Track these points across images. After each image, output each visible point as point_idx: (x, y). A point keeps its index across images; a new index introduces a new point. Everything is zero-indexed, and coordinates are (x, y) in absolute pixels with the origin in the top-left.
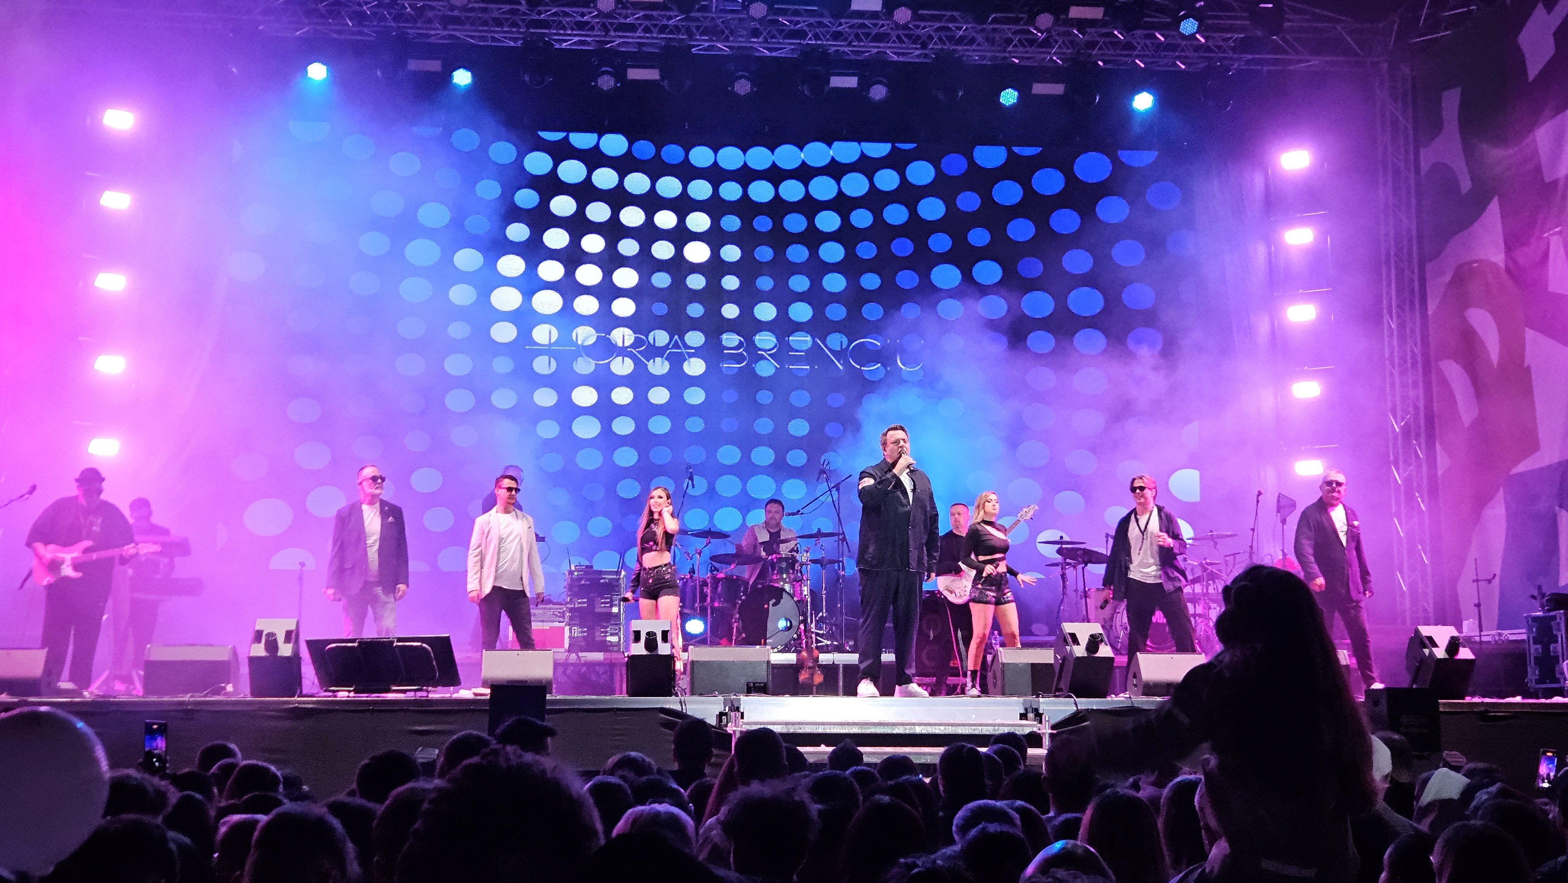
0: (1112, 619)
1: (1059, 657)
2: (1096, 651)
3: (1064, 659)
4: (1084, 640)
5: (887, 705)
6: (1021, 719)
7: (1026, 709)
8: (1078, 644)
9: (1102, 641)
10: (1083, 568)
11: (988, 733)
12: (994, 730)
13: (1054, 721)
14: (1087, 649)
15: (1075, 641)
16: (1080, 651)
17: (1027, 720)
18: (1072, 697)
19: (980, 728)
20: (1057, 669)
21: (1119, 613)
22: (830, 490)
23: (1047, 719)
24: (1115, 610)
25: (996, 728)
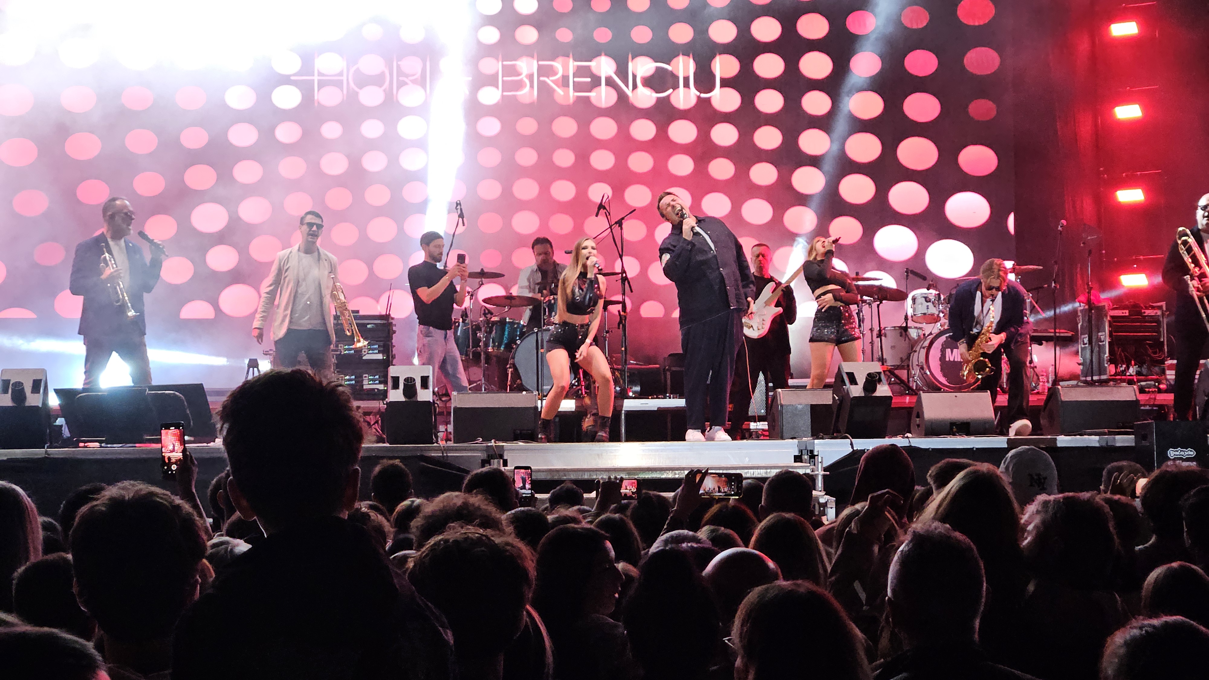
0: (908, 358)
1: (837, 398)
2: (874, 390)
3: (842, 400)
4: (861, 379)
5: (657, 450)
6: (795, 462)
7: (801, 451)
8: (856, 384)
9: (880, 381)
10: (878, 306)
11: (759, 476)
12: (766, 473)
13: (826, 464)
14: (865, 388)
15: (853, 380)
16: (856, 391)
17: (801, 462)
18: (848, 438)
19: (752, 471)
20: (835, 410)
21: (915, 351)
22: (610, 227)
23: (820, 460)
24: (912, 348)
25: (769, 471)
